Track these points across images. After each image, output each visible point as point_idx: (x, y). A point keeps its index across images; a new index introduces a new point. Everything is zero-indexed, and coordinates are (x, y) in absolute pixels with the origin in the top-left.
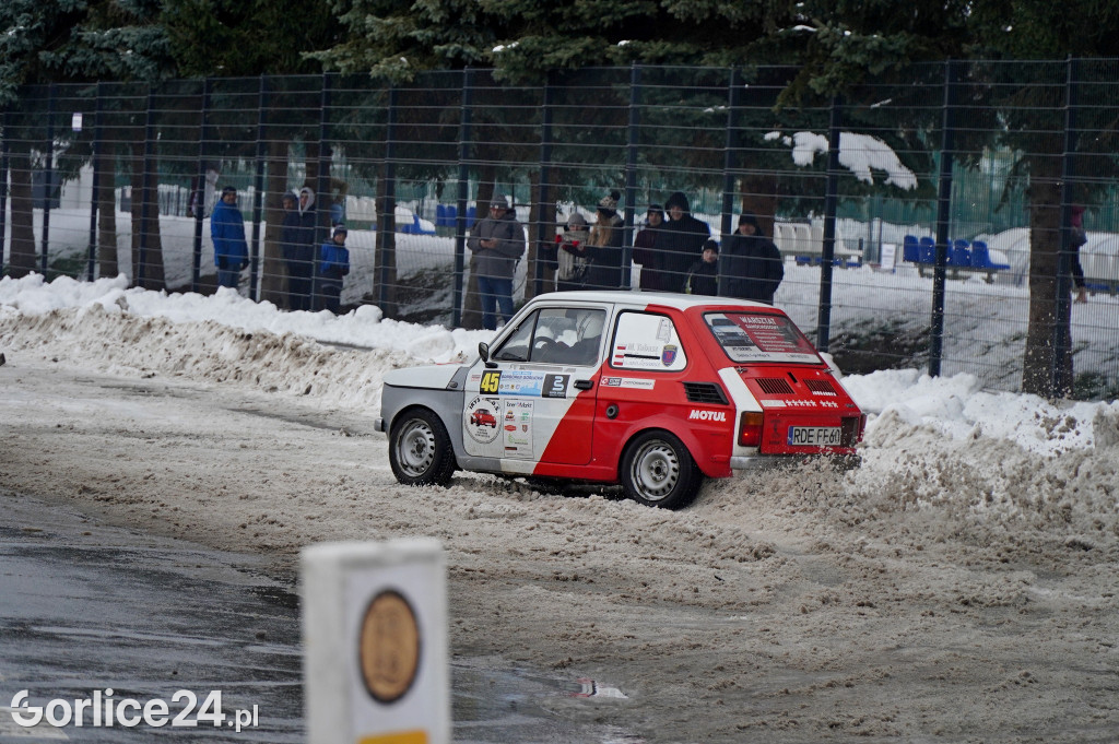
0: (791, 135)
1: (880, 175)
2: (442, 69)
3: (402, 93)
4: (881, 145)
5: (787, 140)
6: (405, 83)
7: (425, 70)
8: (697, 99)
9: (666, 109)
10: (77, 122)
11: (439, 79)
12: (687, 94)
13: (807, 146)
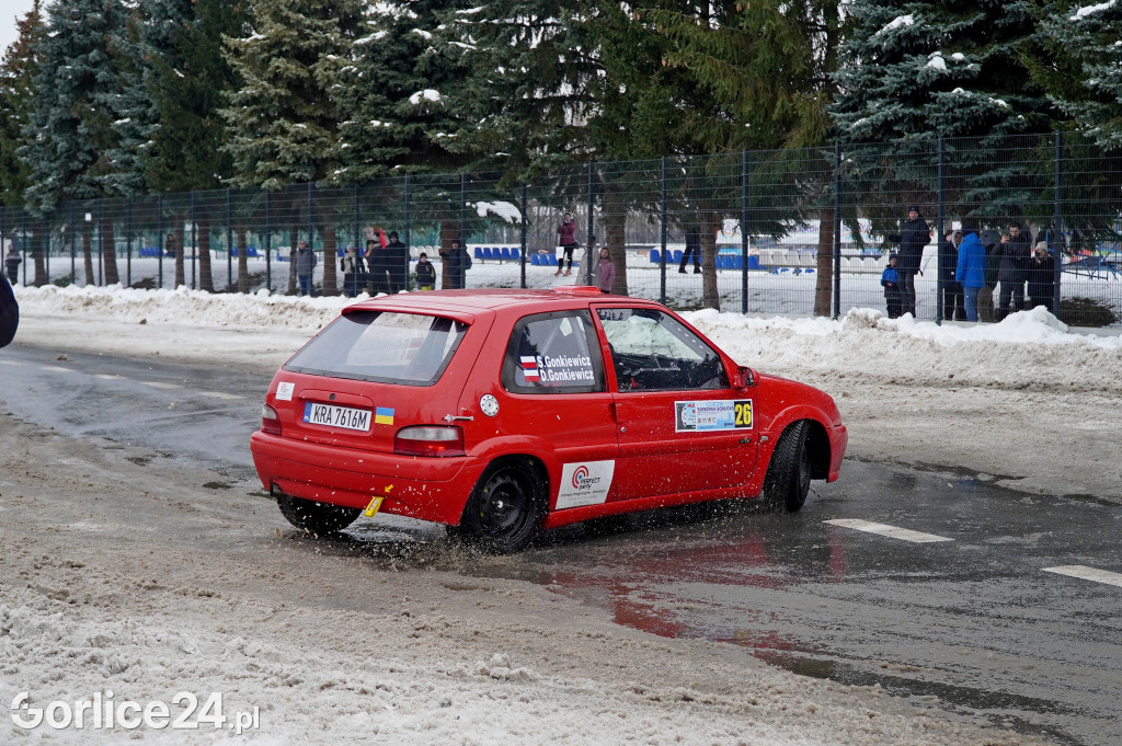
0: (474, 202)
1: (514, 219)
2: (293, 184)
3: (274, 194)
4: (512, 206)
5: (474, 206)
6: (277, 190)
7: (285, 184)
8: (434, 189)
9: (421, 195)
10: (88, 217)
11: (291, 188)
12: (427, 188)
13: (482, 208)
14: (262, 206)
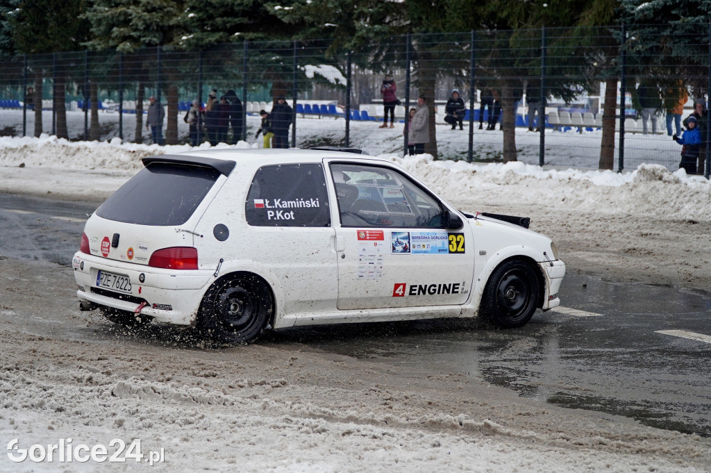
0: (303, 66)
1: (337, 80)
2: (143, 47)
3: (126, 56)
4: (335, 69)
5: (302, 69)
6: (129, 53)
7: (137, 48)
8: (269, 54)
9: (257, 59)
11: (141, 51)
12: (262, 52)
13: (310, 70)
14: (115, 66)
